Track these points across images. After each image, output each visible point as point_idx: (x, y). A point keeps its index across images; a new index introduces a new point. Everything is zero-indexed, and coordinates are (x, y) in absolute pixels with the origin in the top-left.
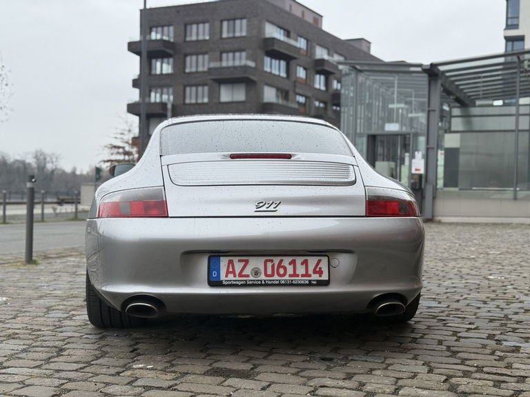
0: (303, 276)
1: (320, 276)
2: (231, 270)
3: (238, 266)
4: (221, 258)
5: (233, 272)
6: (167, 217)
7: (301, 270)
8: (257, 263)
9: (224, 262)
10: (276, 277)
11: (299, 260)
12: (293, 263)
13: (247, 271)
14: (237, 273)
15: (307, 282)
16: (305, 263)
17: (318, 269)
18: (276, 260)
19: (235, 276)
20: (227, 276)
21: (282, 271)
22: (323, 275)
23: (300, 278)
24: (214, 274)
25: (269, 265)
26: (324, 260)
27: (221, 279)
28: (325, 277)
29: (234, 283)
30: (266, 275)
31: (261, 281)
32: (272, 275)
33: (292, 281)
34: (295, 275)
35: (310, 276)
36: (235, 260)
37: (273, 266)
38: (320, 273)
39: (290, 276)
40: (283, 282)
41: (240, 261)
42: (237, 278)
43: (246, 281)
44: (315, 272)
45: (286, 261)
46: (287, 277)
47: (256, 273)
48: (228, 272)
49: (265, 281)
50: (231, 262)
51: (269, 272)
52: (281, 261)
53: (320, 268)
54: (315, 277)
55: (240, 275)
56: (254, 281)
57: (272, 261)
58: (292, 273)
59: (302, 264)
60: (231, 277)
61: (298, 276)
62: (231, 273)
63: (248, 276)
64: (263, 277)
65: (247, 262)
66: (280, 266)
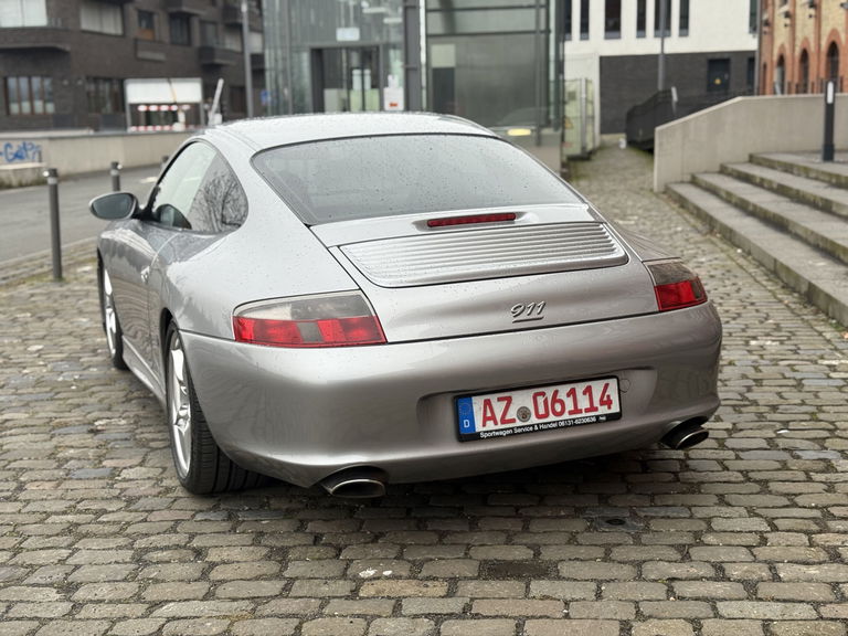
0: (587, 410)
1: (609, 408)
2: (489, 414)
3: (499, 408)
4: (473, 398)
5: (493, 418)
6: (386, 343)
7: (584, 403)
8: (523, 399)
9: (478, 403)
10: (552, 418)
11: (580, 388)
12: (572, 393)
13: (512, 414)
14: (498, 418)
15: (594, 419)
16: (588, 391)
17: (605, 399)
18: (549, 392)
19: (496, 423)
20: (484, 425)
21: (558, 408)
22: (612, 406)
23: (584, 414)
24: (466, 424)
25: (540, 400)
26: (613, 383)
27: (477, 430)
28: (615, 408)
29: (497, 433)
30: (538, 416)
31: (533, 426)
32: (546, 415)
33: (574, 420)
34: (576, 410)
35: (596, 409)
36: (493, 398)
37: (546, 402)
38: (609, 403)
39: (571, 413)
40: (562, 424)
41: (499, 399)
42: (500, 426)
43: (512, 428)
44: (602, 403)
45: (563, 390)
46: (566, 416)
47: (524, 414)
48: (486, 419)
49: (538, 425)
50: (487, 403)
51: (542, 411)
52: (556, 392)
53: (608, 396)
54: (603, 410)
55: (504, 421)
56: (523, 427)
57: (543, 394)
58: (572, 409)
59: (584, 393)
60: (490, 425)
61: (580, 411)
62: (489, 419)
63: (513, 421)
64: (533, 420)
65: (509, 400)
66: (555, 400)
